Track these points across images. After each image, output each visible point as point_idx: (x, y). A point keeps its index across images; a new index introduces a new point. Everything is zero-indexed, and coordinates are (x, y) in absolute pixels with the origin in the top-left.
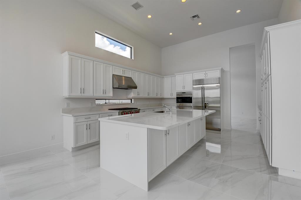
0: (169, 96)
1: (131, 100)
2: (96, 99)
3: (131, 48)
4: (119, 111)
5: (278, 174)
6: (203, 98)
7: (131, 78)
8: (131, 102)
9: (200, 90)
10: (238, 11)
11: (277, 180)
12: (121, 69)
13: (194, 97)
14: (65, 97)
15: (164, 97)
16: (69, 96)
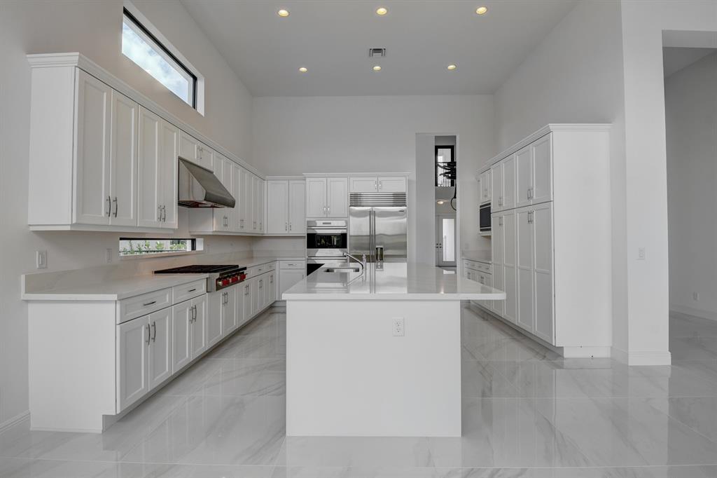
0: (281, 231)
1: (193, 241)
2: (121, 239)
3: (195, 79)
4: (207, 275)
5: (563, 357)
6: (372, 236)
7: (212, 173)
8: (193, 248)
9: (365, 216)
10: (451, 67)
11: (560, 367)
12: (195, 144)
13: (352, 234)
14: (32, 229)
15: (265, 233)
16: (72, 225)
